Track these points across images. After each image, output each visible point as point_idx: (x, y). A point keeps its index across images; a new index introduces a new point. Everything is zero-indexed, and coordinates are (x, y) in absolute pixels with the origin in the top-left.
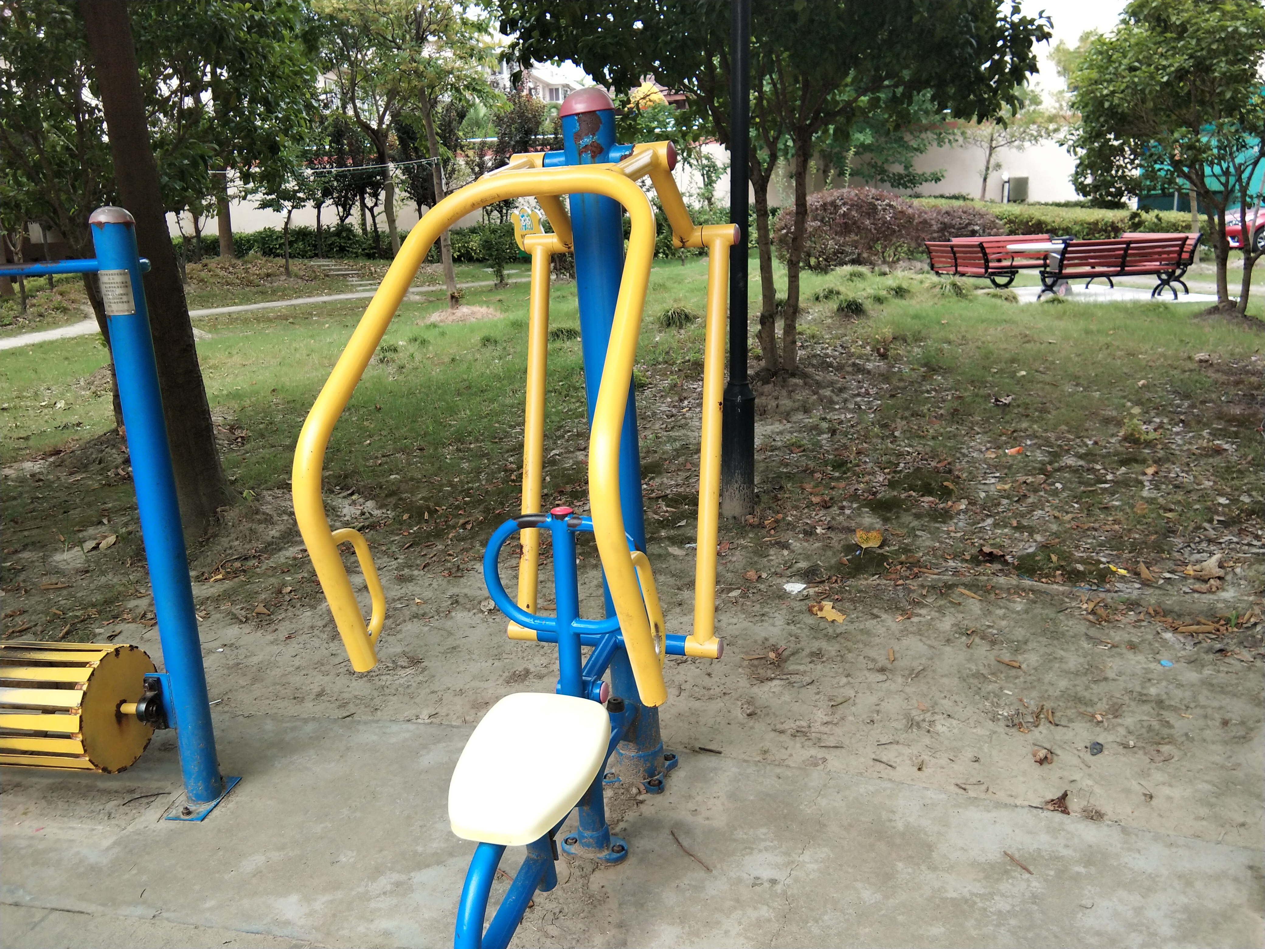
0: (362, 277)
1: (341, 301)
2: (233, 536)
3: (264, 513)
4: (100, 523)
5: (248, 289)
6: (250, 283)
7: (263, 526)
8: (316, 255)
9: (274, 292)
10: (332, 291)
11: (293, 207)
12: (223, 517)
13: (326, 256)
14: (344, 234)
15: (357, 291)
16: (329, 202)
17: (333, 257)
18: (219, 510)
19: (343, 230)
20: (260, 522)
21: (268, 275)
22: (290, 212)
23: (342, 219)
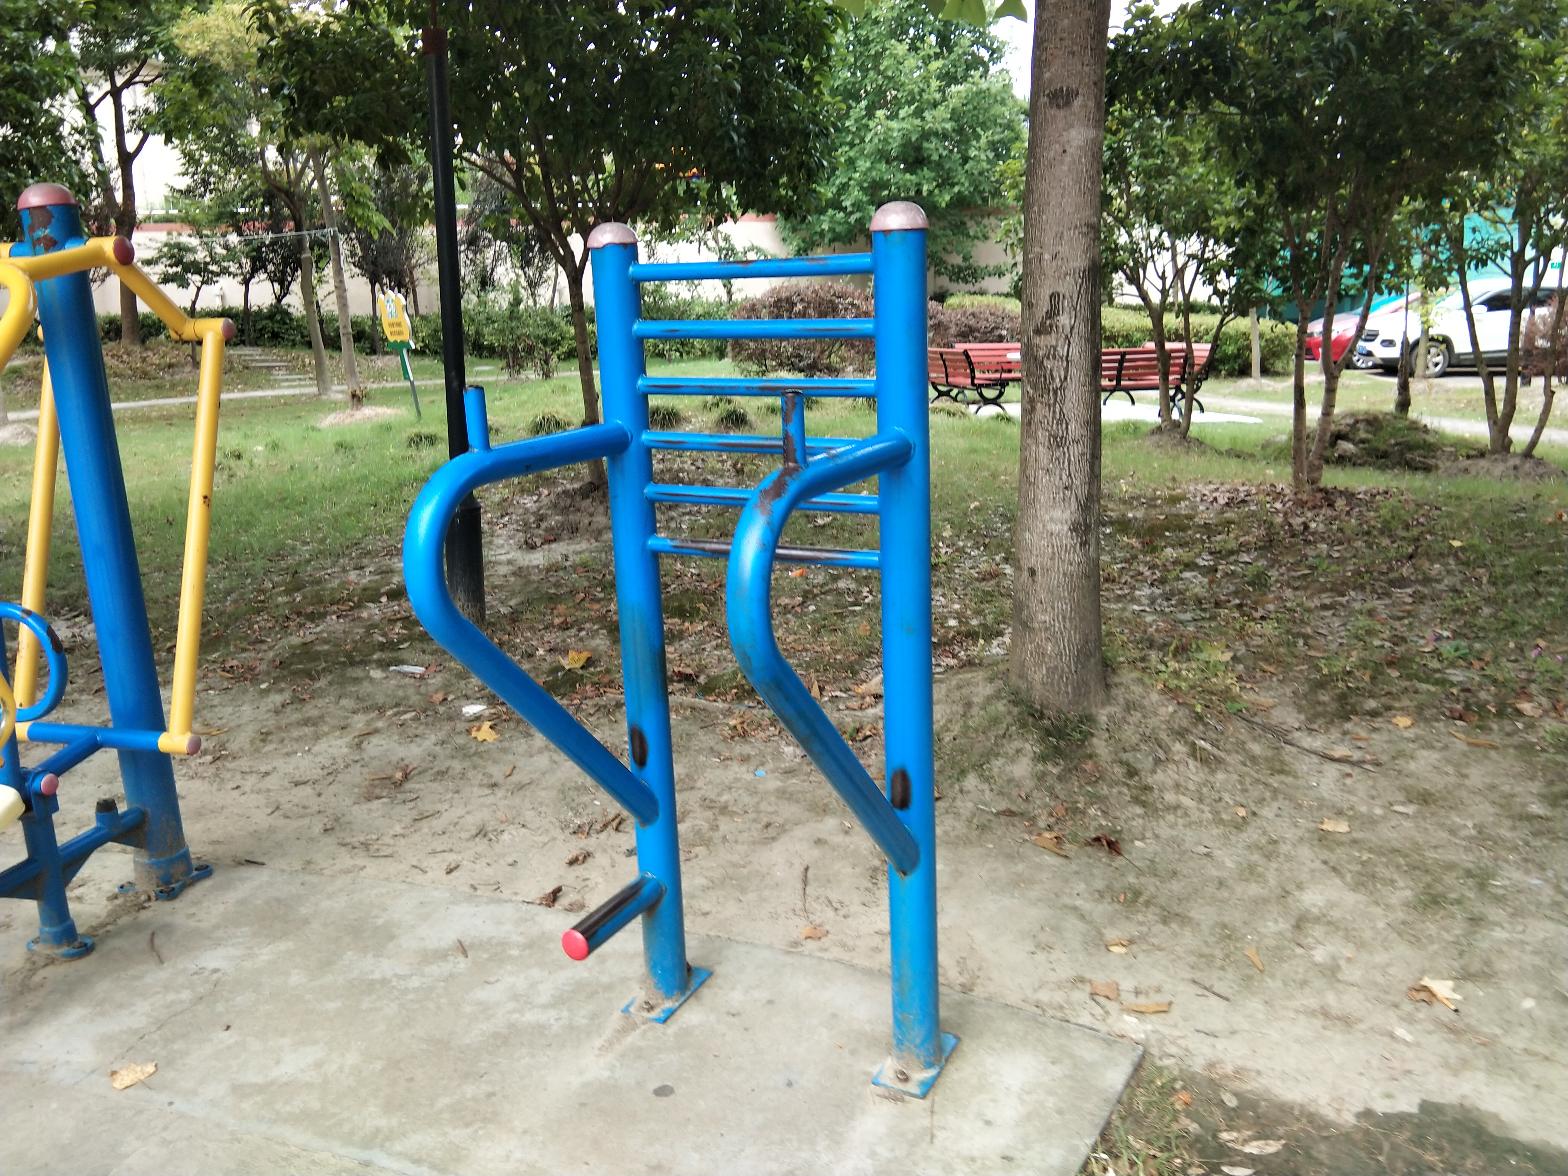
0: (291, 370)
1: (253, 399)
5: (141, 382)
6: (145, 375)
8: (243, 342)
9: (173, 386)
10: (248, 385)
11: (203, 283)
13: (255, 343)
14: (278, 317)
15: (280, 387)
16: (263, 276)
17: (264, 345)
19: (278, 312)
21: (170, 366)
22: (199, 289)
23: (279, 300)
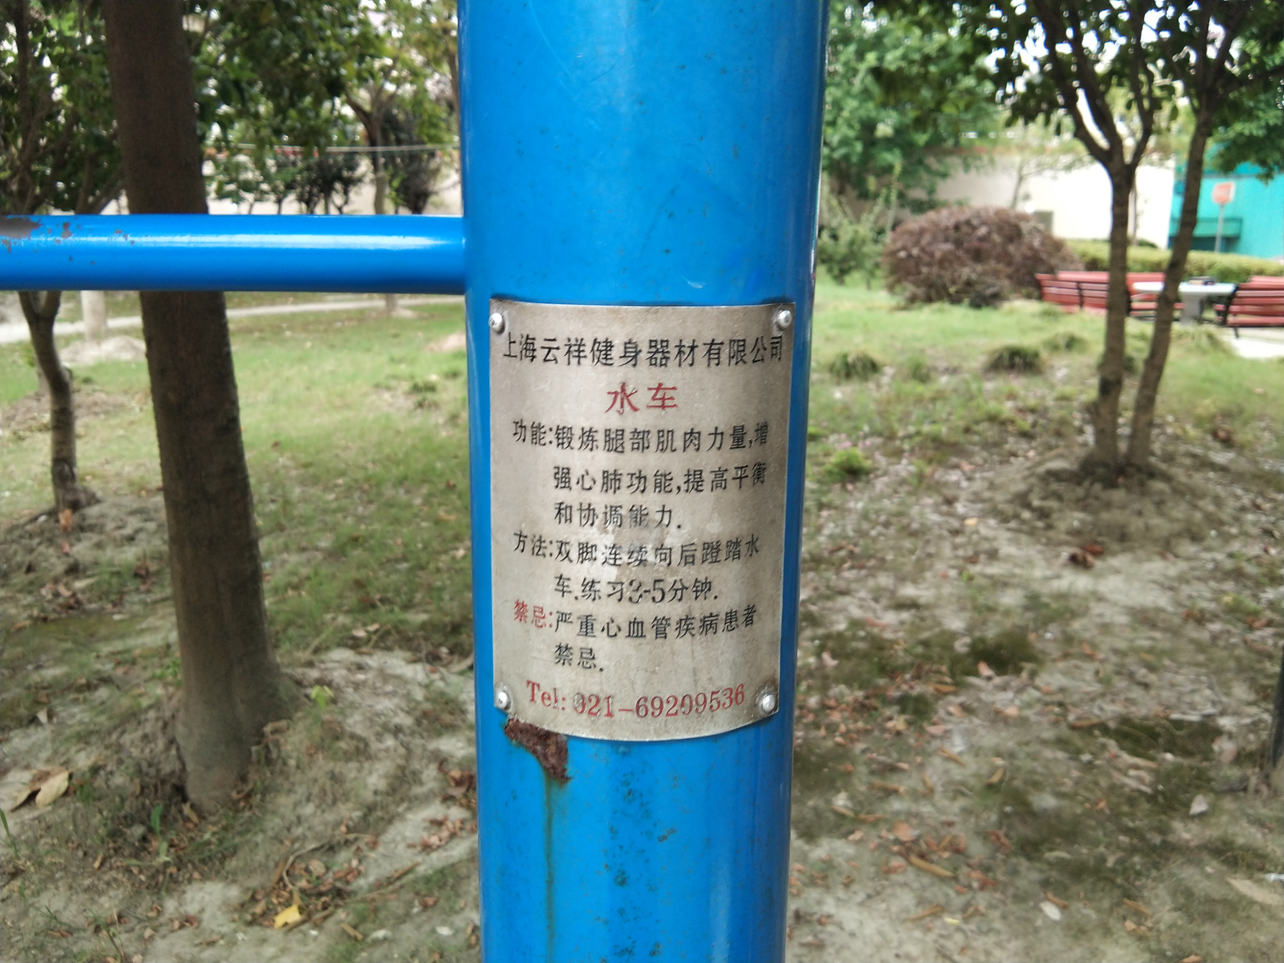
2: (301, 791)
3: (353, 736)
4: (33, 720)
7: (353, 765)
12: (277, 744)
18: (268, 729)
20: (347, 757)
22: (252, 203)
